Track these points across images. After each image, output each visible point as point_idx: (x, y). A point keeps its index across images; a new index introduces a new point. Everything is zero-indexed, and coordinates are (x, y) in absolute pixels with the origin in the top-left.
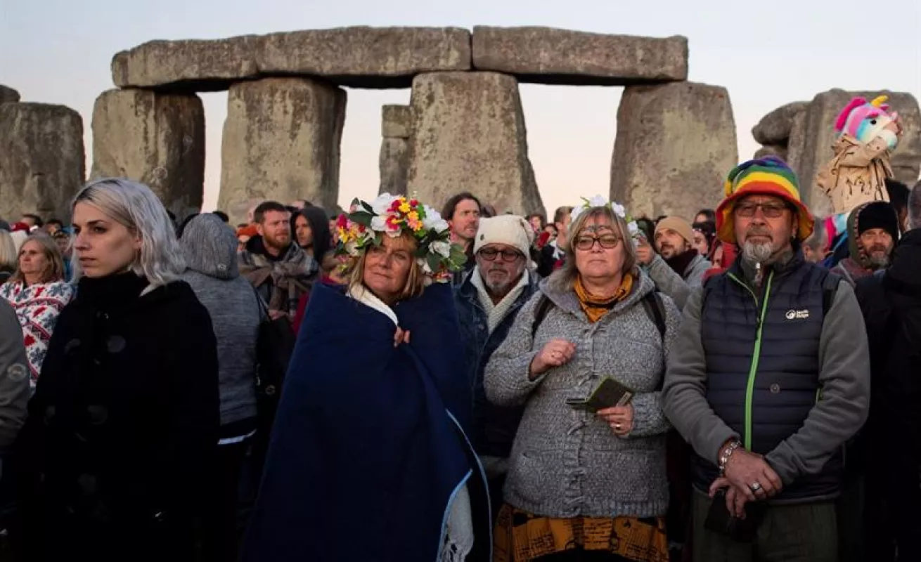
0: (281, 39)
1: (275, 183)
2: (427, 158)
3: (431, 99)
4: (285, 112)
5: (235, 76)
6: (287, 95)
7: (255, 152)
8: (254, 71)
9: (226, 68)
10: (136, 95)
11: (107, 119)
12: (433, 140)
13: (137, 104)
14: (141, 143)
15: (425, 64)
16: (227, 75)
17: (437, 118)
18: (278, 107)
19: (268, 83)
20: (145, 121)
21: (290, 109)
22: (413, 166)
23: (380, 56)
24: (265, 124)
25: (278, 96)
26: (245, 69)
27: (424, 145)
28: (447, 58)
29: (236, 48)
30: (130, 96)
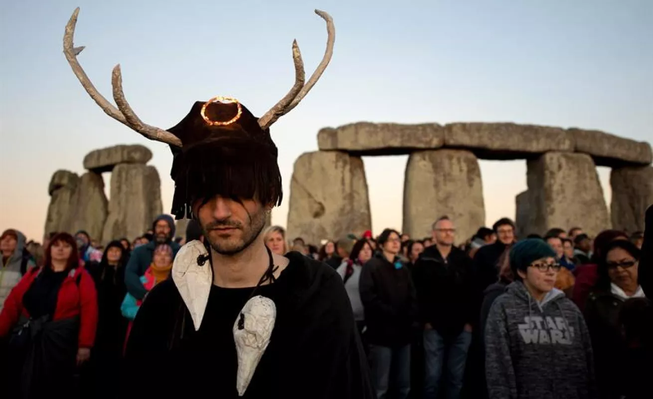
0: (464, 126)
1: (461, 215)
2: (560, 202)
3: (560, 167)
4: (461, 170)
5: (427, 146)
6: (462, 160)
7: (442, 195)
8: (441, 144)
9: (420, 142)
10: (337, 156)
11: (310, 169)
12: (563, 191)
13: (337, 161)
14: (338, 186)
15: (554, 147)
16: (422, 145)
17: (564, 178)
18: (456, 168)
19: (446, 152)
20: (343, 172)
21: (465, 168)
22: (552, 206)
23: (528, 140)
24: (448, 177)
25: (454, 161)
26: (435, 142)
27: (558, 194)
28: (564, 143)
29: (429, 130)
30: (332, 156)
